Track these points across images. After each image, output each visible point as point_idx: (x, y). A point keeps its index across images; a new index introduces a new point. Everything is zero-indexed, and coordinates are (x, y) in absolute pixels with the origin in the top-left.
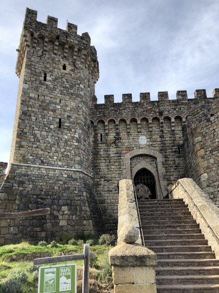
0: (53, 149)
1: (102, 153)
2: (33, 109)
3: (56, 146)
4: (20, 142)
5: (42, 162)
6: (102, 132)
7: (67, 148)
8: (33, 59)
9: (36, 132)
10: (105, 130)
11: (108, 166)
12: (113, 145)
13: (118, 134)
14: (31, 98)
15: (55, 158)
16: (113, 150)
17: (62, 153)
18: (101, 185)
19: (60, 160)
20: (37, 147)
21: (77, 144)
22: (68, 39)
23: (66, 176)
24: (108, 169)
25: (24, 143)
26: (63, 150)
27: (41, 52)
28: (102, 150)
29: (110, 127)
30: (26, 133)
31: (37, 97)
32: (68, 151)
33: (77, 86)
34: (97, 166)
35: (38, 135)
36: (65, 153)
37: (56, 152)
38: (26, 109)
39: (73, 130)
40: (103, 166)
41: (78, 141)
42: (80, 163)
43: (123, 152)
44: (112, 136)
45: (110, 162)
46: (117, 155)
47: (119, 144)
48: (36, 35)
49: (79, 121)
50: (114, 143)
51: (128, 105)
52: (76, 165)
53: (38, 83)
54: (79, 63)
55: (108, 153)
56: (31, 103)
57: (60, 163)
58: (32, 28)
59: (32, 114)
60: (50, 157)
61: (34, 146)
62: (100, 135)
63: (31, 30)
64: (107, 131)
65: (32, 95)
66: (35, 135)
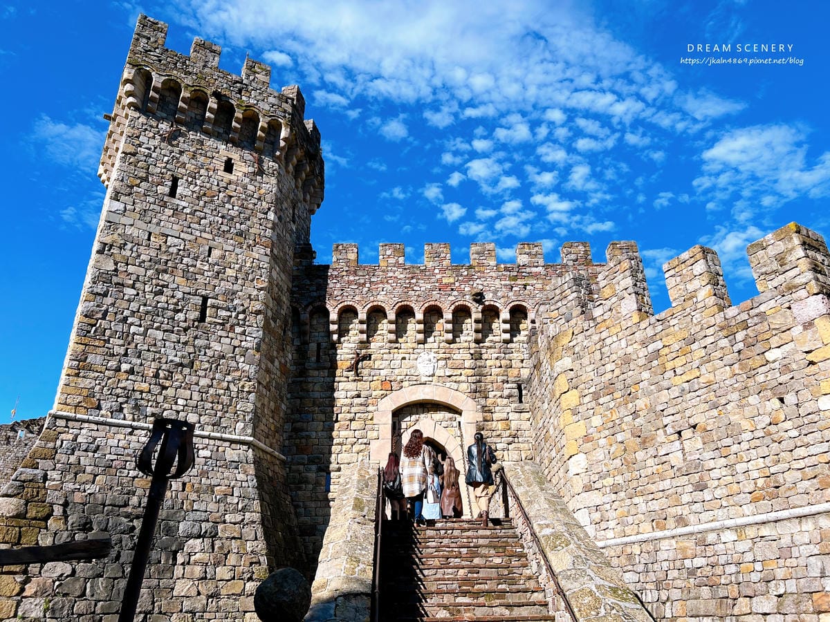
0: (179, 378)
2: (131, 269)
3: (187, 371)
4: (84, 354)
5: (143, 412)
6: (320, 340)
7: (219, 376)
8: (143, 140)
9: (133, 329)
10: (328, 333)
11: (332, 429)
12: (350, 373)
13: (363, 344)
14: (127, 239)
16: (347, 387)
17: (203, 391)
18: (307, 482)
19: (194, 411)
20: (132, 372)
21: (245, 367)
22: (244, 99)
23: (207, 453)
24: (331, 439)
29: (344, 326)
30: (102, 332)
31: (144, 236)
32: (221, 385)
33: (261, 215)
34: (302, 430)
35: (139, 339)
36: (211, 391)
37: (186, 386)
38: (110, 266)
39: (238, 330)
40: (317, 430)
42: (252, 420)
43: (375, 393)
44: (347, 350)
45: (336, 421)
46: (357, 401)
47: (365, 372)
48: (158, 81)
50: (350, 368)
51: (394, 272)
52: (239, 426)
53: (152, 200)
55: (335, 394)
56: (126, 253)
57: (193, 418)
58: (149, 64)
59: (128, 282)
60: (166, 399)
62: (313, 346)
63: (148, 68)
64: (334, 337)
65: (132, 232)
66: (127, 337)
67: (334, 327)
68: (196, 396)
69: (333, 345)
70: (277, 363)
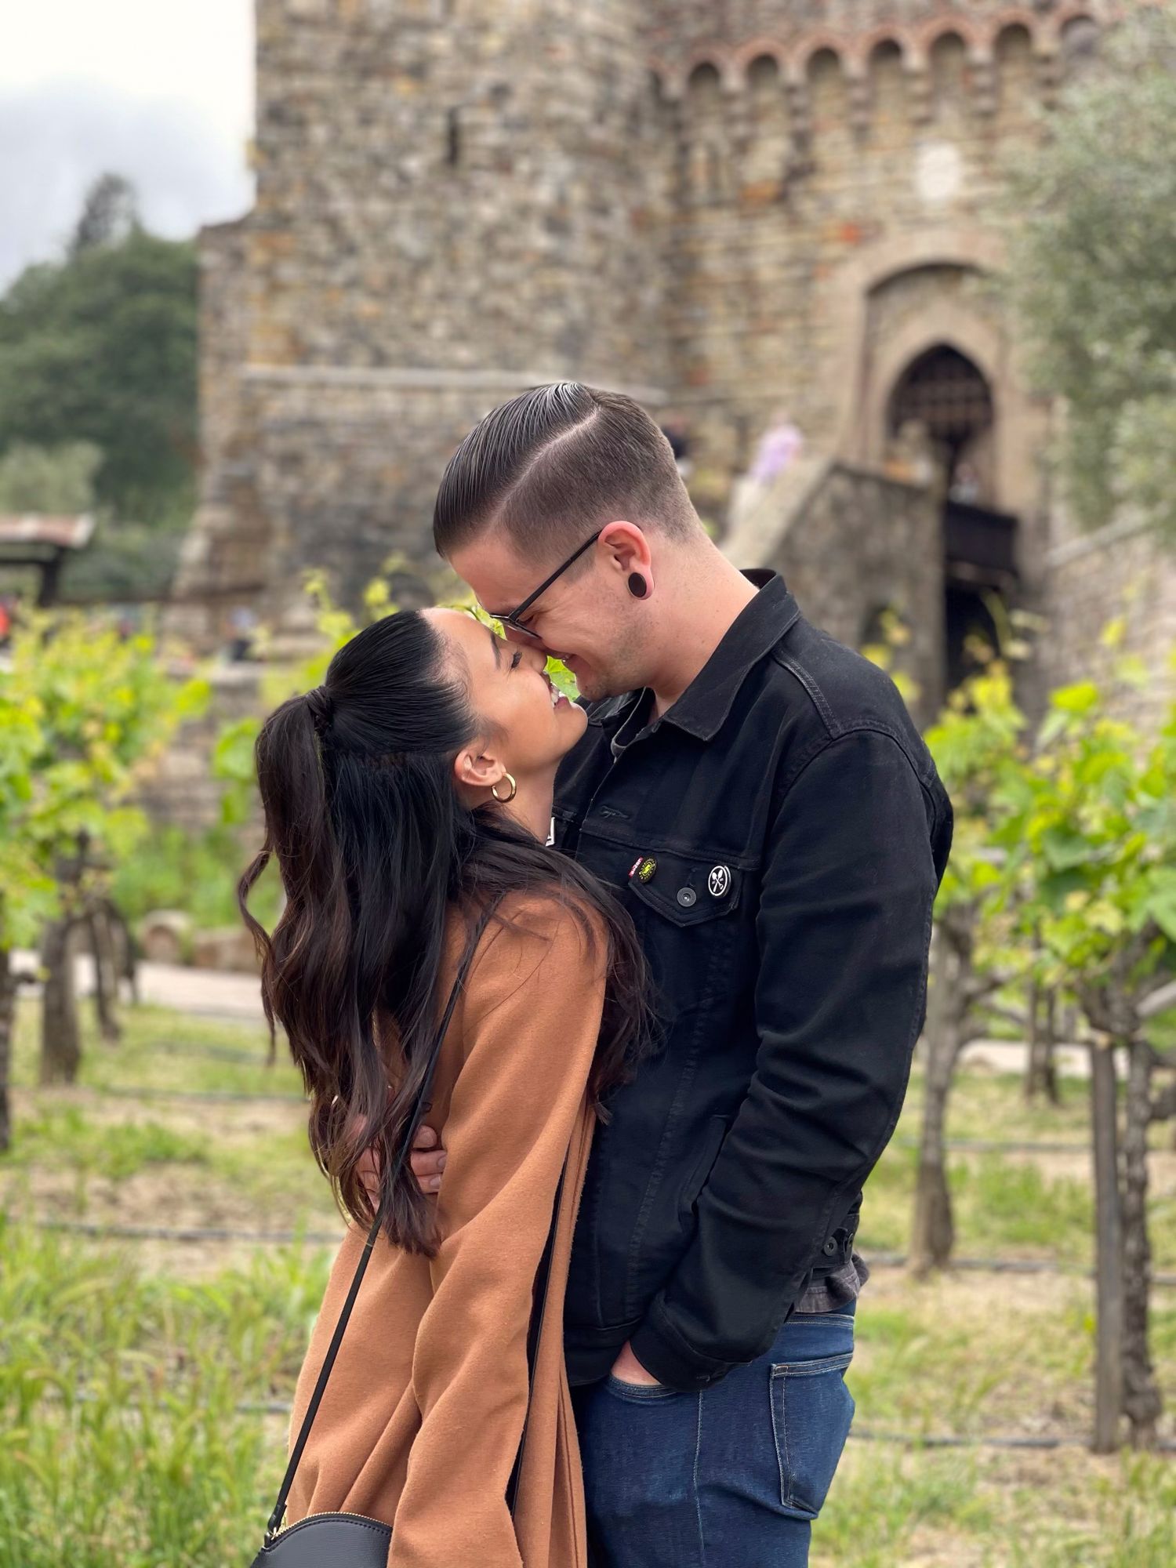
5: (380, 351)
10: (729, 121)
11: (745, 336)
12: (776, 210)
15: (440, 327)
16: (771, 246)
19: (464, 340)
21: (544, 241)
25: (286, 272)
29: (759, 100)
36: (489, 300)
38: (280, 89)
40: (719, 343)
43: (832, 252)
44: (770, 155)
45: (755, 316)
46: (795, 272)
47: (810, 206)
49: (560, 108)
50: (780, 197)
56: (301, 52)
59: (313, 112)
60: (415, 325)
67: (739, 108)
68: (463, 313)
69: (743, 147)
70: (619, 211)
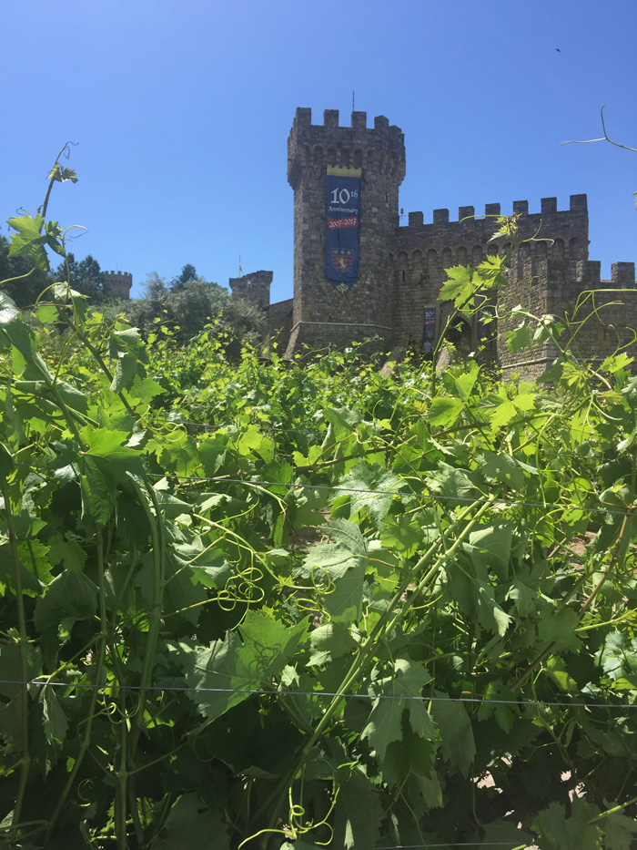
0: (341, 302)
1: (403, 298)
2: (317, 256)
3: (344, 298)
4: (306, 298)
5: (330, 318)
6: (404, 269)
7: (357, 299)
8: (311, 185)
9: (321, 284)
10: (408, 266)
11: (411, 315)
12: (419, 286)
13: (426, 271)
14: (312, 241)
15: (344, 312)
16: (418, 294)
17: (352, 306)
19: (349, 315)
20: (324, 302)
21: (368, 293)
22: (354, 142)
23: (356, 333)
24: (411, 319)
25: (310, 299)
26: (352, 302)
27: (319, 171)
28: (404, 294)
29: (415, 261)
30: (310, 287)
31: (319, 238)
32: (359, 303)
33: (368, 211)
34: (398, 315)
35: (324, 288)
36: (355, 306)
37: (345, 305)
38: (308, 257)
39: (363, 275)
40: (404, 316)
41: (370, 288)
42: (374, 316)
43: (432, 296)
44: (417, 273)
45: (414, 310)
46: (424, 300)
47: (427, 285)
48: (312, 149)
49: (371, 262)
50: (420, 283)
51: (441, 227)
52: (368, 320)
53: (318, 218)
54: (370, 173)
55: (413, 297)
56: (313, 249)
57: (350, 318)
58: (307, 141)
59: (316, 262)
60: (338, 312)
61: (321, 300)
62: (401, 272)
63: (306, 144)
64: (411, 267)
65: (314, 237)
66: (320, 288)
67: (410, 263)
68: (349, 309)
69: (411, 272)
70: (383, 286)
